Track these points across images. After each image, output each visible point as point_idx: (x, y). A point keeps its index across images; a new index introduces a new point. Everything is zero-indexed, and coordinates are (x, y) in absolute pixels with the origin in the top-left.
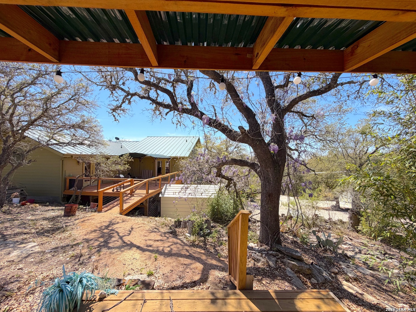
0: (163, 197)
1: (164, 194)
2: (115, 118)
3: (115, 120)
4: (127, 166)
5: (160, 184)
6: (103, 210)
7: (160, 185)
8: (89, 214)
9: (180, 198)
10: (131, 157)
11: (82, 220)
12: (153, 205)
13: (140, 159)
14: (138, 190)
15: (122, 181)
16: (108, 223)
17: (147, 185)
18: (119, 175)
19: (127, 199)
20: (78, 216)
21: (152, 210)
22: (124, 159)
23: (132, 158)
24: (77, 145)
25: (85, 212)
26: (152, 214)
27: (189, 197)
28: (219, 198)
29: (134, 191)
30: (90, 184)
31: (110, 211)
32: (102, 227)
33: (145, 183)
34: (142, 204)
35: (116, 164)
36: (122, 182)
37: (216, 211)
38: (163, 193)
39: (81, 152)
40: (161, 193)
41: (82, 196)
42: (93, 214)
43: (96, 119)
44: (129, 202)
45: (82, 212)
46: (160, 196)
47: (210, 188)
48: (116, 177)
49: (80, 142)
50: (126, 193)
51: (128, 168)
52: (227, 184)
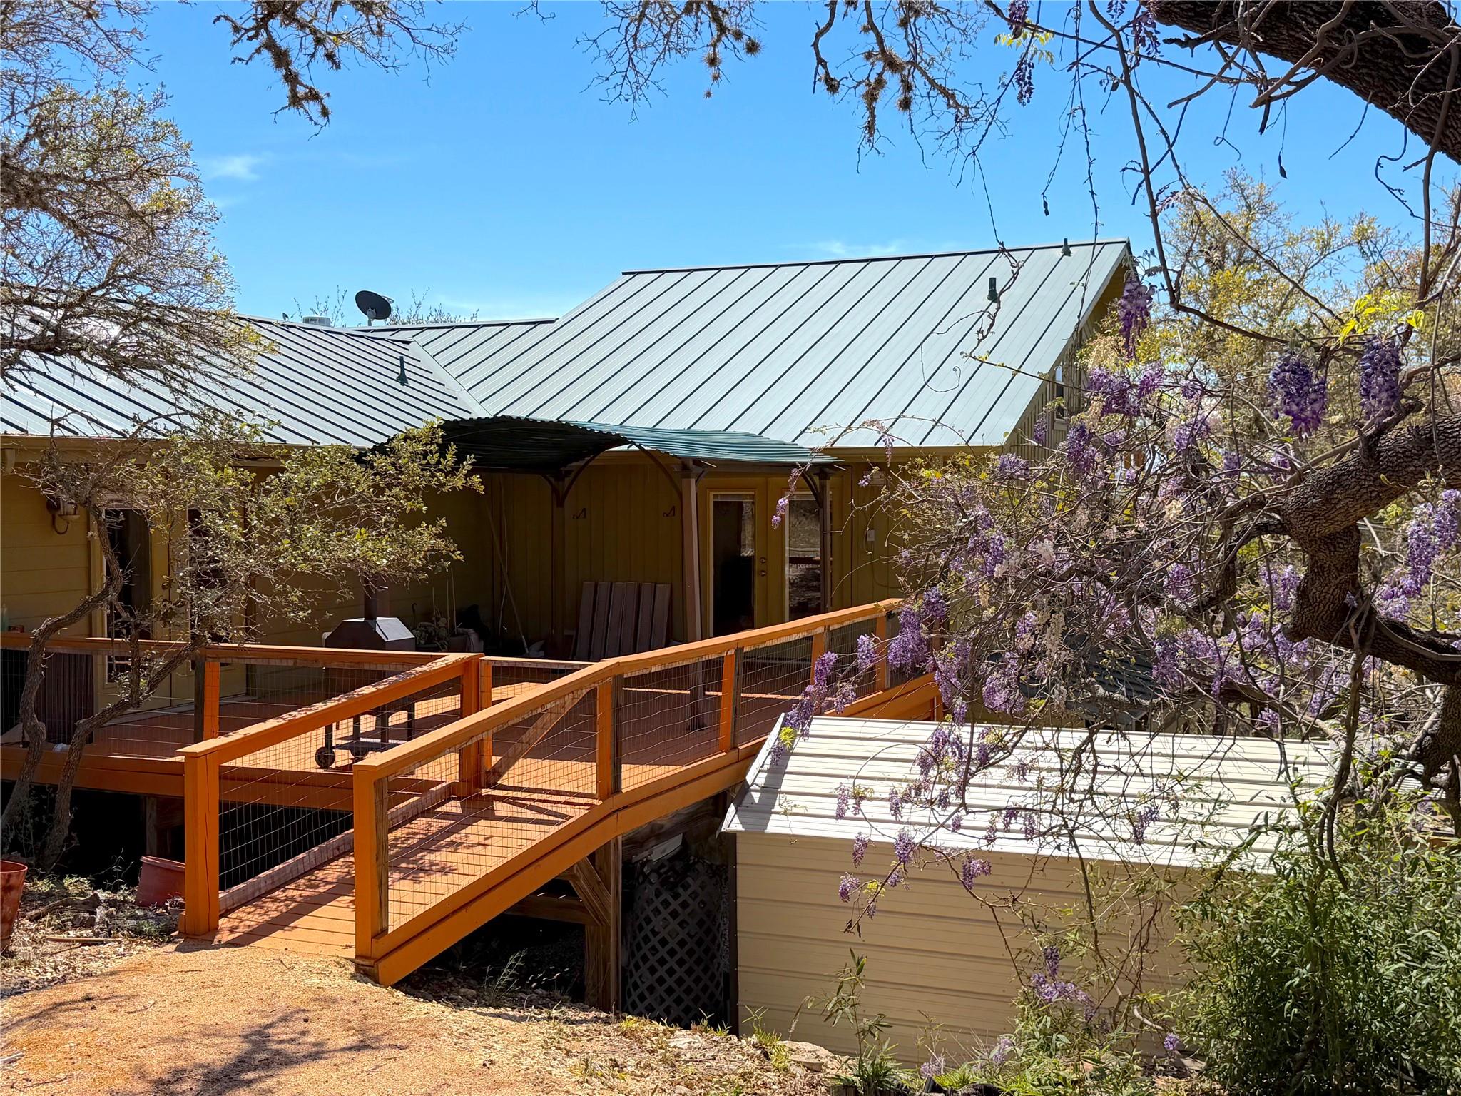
0: (757, 833)
1: (765, 810)
2: (292, 78)
3: (295, 101)
4: (427, 538)
5: (726, 710)
6: (223, 922)
7: (725, 722)
8: (112, 956)
9: (907, 851)
10: (460, 458)
11: (43, 999)
12: (675, 905)
13: (560, 477)
14: (523, 764)
15: (381, 676)
16: (236, 1047)
17: (604, 712)
18: (371, 617)
19: (431, 842)
20: (26, 963)
21: (663, 952)
22: (400, 470)
23: (467, 465)
24: (31, 358)
25: (86, 933)
26: (660, 990)
27: (998, 846)
28: (1332, 878)
29: (498, 772)
30: (135, 691)
31: (276, 940)
32: (179, 1076)
33: (589, 698)
34: (557, 886)
35: (338, 514)
36: (382, 685)
37: (1299, 1023)
38: (756, 796)
39: (58, 412)
40: (736, 792)
41: (79, 797)
42: (147, 953)
43: (161, 115)
44: (445, 870)
45: (61, 928)
46: (732, 822)
47: (1229, 769)
48: (346, 635)
49: (46, 325)
50: (425, 786)
51: (434, 555)
52: (1431, 720)
